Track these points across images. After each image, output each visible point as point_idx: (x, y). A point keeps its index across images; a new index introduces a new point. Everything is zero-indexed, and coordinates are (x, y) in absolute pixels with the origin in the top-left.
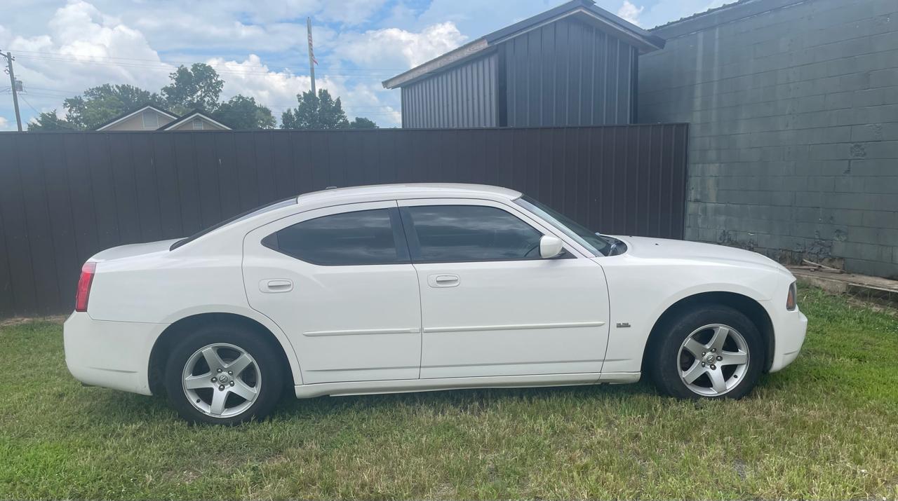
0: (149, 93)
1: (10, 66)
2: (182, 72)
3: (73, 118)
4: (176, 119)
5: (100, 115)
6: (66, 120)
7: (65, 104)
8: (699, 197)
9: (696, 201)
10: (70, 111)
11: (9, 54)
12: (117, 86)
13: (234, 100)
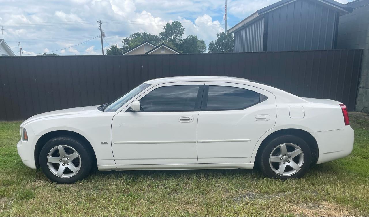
0: (154, 35)
1: (101, 26)
2: (168, 25)
3: (125, 47)
4: (156, 47)
5: (135, 46)
6: (123, 48)
7: (123, 41)
8: (364, 86)
9: (363, 88)
10: (124, 44)
11: (100, 21)
12: (142, 33)
13: (189, 37)
